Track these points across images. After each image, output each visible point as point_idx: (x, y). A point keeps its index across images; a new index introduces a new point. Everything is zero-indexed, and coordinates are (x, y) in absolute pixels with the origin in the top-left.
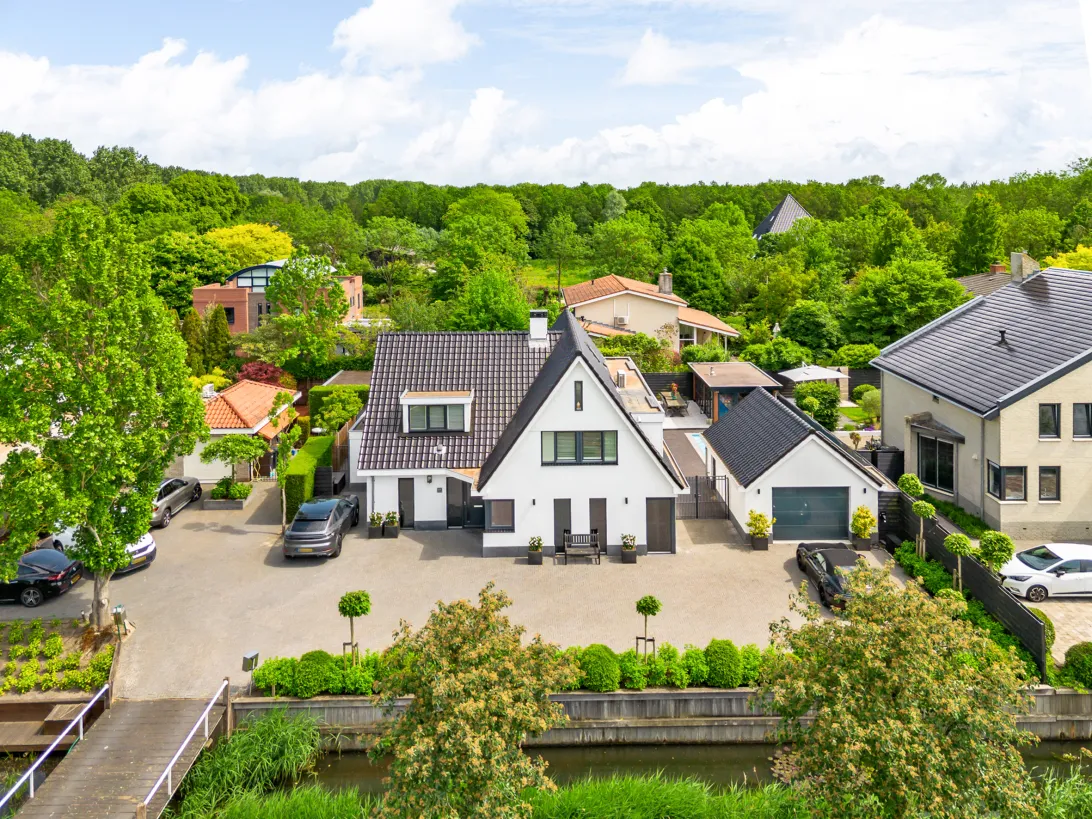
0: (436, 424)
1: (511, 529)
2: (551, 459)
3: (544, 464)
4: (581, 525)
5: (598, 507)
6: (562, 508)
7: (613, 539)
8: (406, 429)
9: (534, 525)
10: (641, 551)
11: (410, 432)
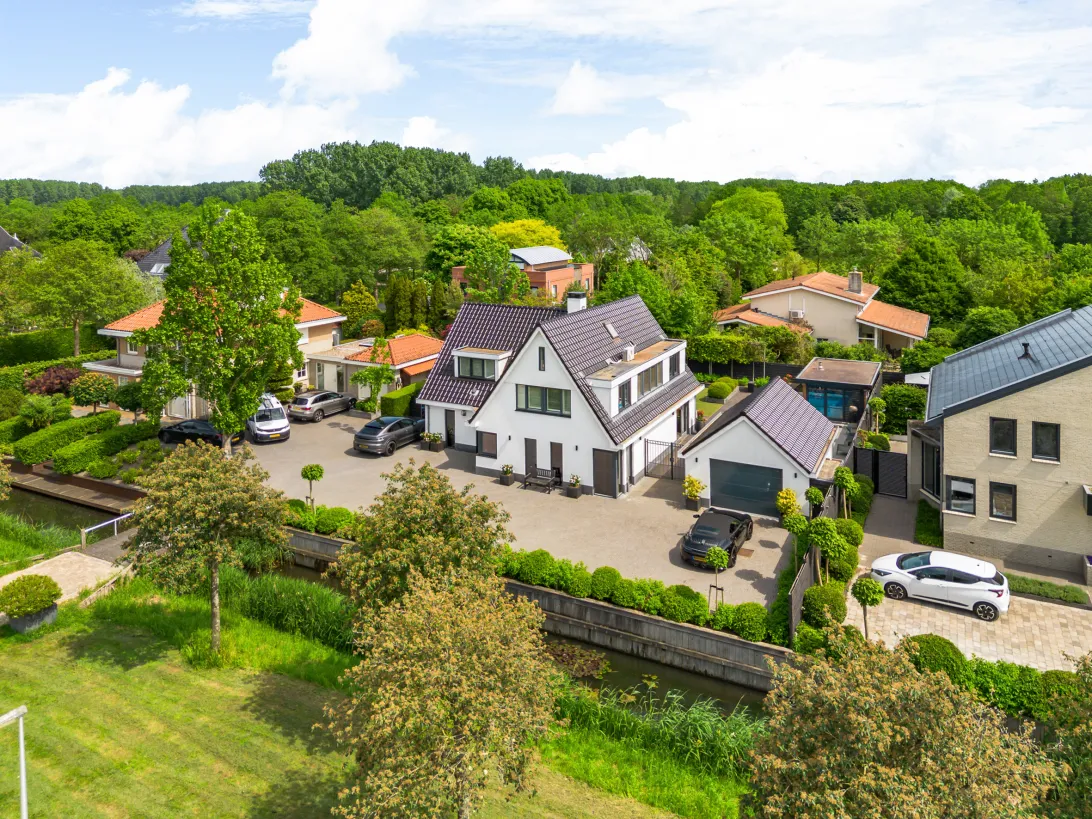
0: (477, 373)
1: (494, 456)
2: (523, 406)
3: (518, 410)
4: (544, 462)
5: (556, 450)
6: (530, 446)
7: (566, 478)
8: (456, 375)
9: (511, 456)
10: (585, 490)
11: (460, 377)
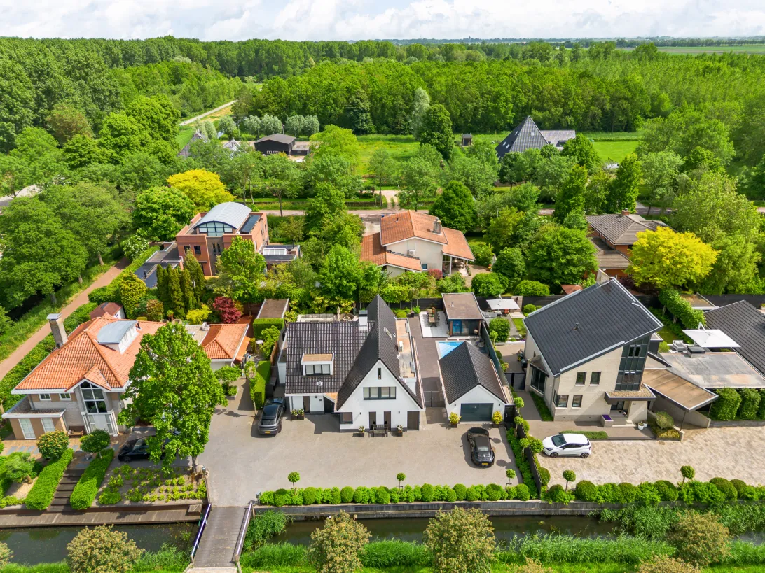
0: (318, 371)
1: (351, 423)
2: (367, 396)
3: (365, 399)
4: (380, 421)
5: (387, 415)
6: (372, 416)
7: (393, 425)
8: (304, 374)
9: (361, 422)
10: (405, 430)
11: (307, 375)
